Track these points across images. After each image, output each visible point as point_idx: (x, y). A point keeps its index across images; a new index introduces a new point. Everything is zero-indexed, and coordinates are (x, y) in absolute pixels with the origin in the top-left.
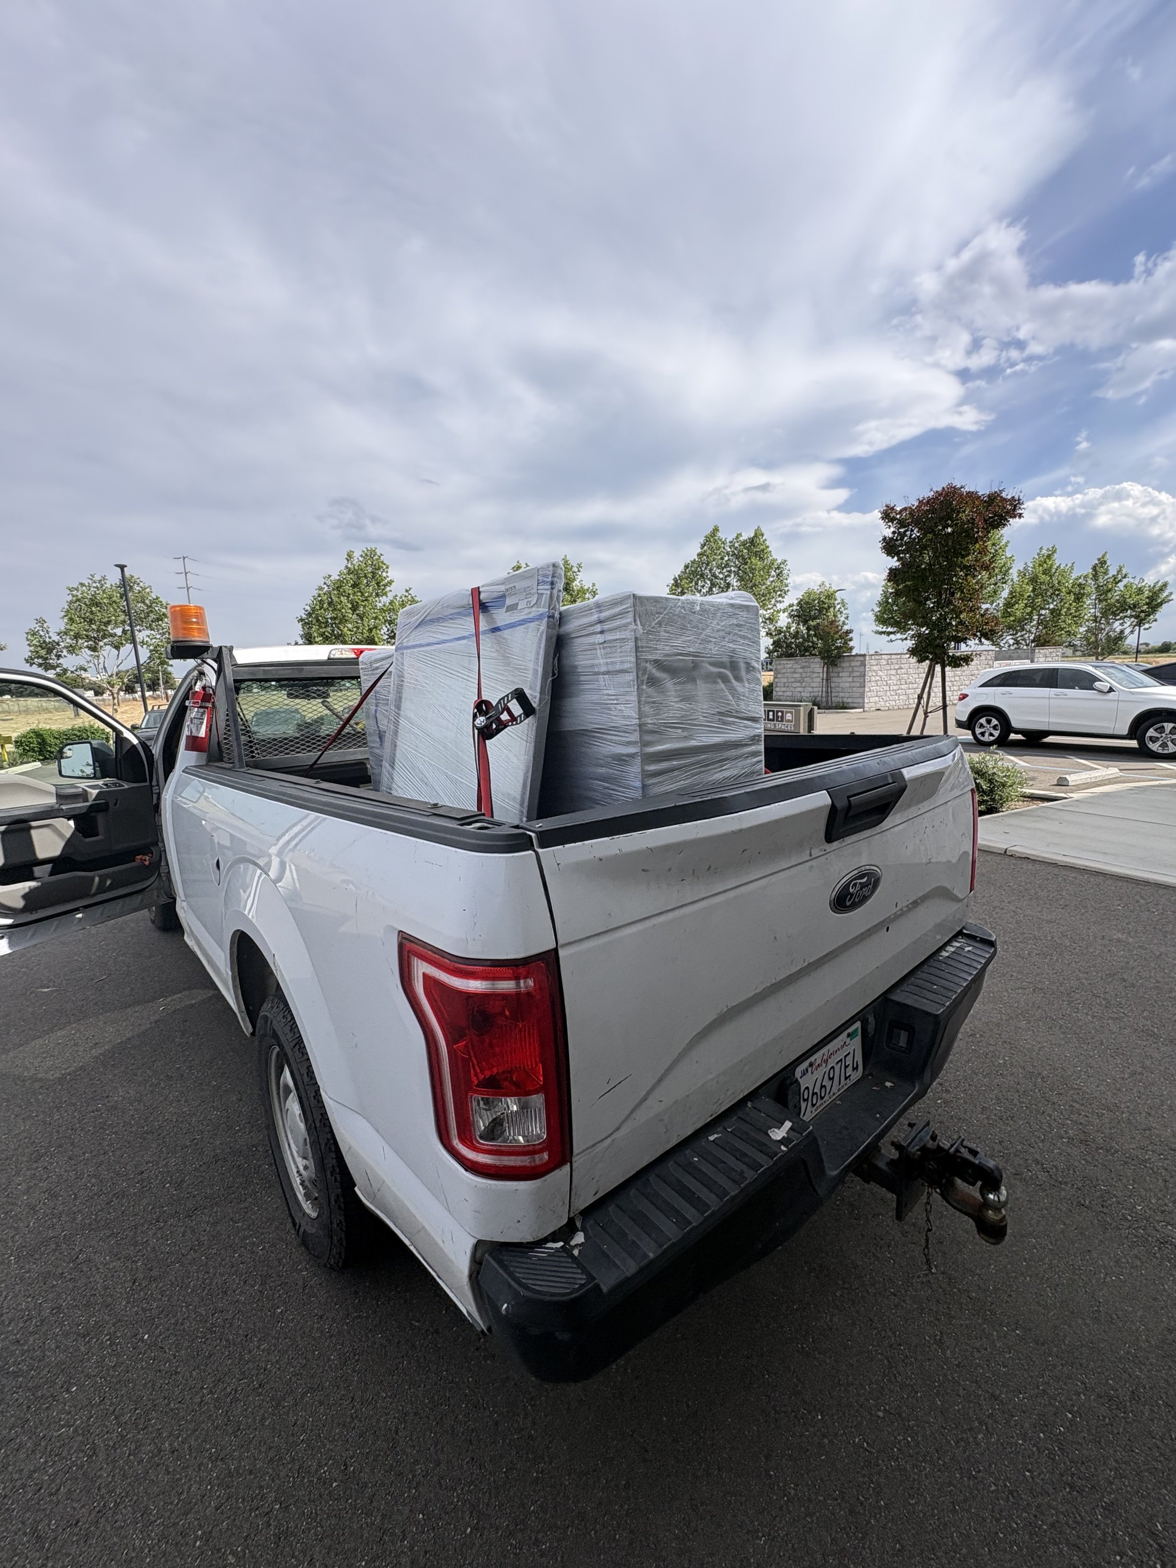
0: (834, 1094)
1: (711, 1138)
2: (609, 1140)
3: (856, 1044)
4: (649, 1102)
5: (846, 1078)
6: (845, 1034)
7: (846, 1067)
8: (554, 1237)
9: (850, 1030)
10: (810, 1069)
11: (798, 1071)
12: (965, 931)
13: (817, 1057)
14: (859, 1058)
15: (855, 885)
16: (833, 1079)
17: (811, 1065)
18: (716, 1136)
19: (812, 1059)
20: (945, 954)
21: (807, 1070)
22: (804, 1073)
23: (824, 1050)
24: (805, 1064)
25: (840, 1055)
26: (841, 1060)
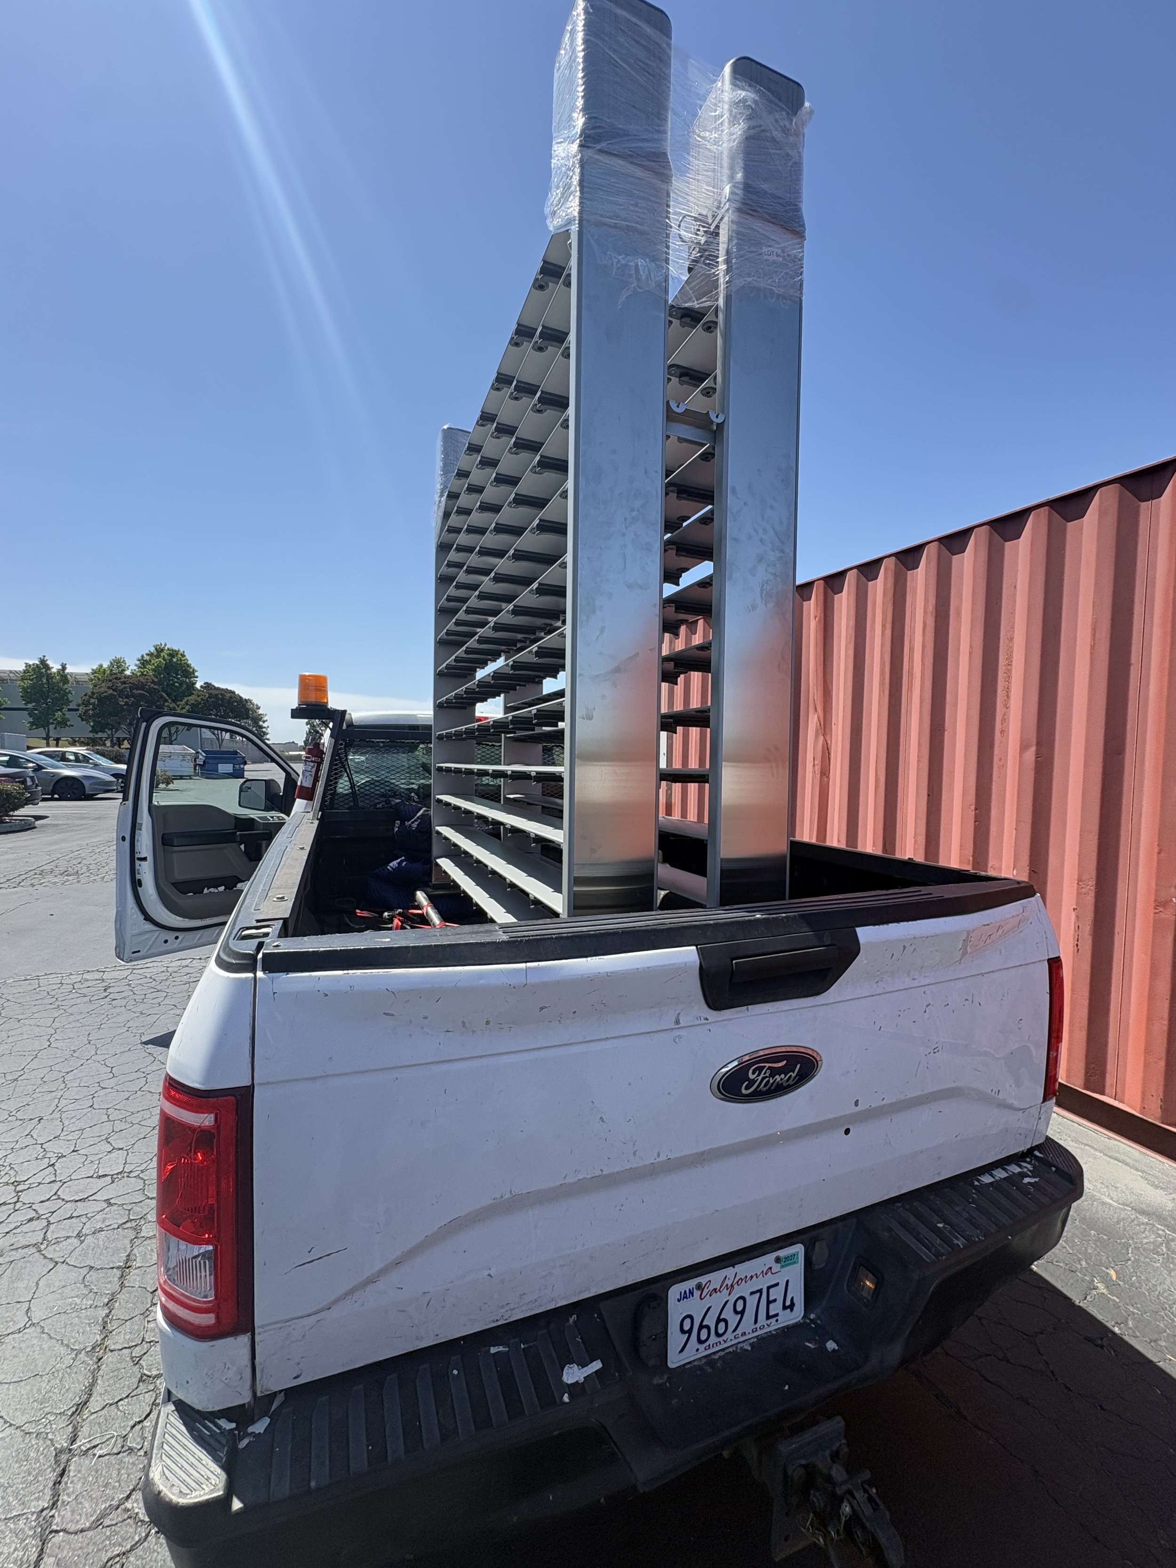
0: (744, 1334)
1: (493, 1350)
2: (313, 1319)
3: (795, 1274)
4: (381, 1285)
5: (768, 1317)
6: (773, 1256)
7: (769, 1302)
8: (227, 1413)
9: (783, 1253)
10: (697, 1293)
11: (674, 1292)
12: (1037, 1153)
13: (715, 1278)
14: (797, 1292)
15: (760, 1069)
16: (742, 1313)
17: (699, 1287)
18: (501, 1349)
19: (703, 1280)
20: (987, 1179)
21: (691, 1293)
22: (685, 1296)
23: (729, 1272)
24: (691, 1284)
25: (755, 1285)
26: (760, 1291)
